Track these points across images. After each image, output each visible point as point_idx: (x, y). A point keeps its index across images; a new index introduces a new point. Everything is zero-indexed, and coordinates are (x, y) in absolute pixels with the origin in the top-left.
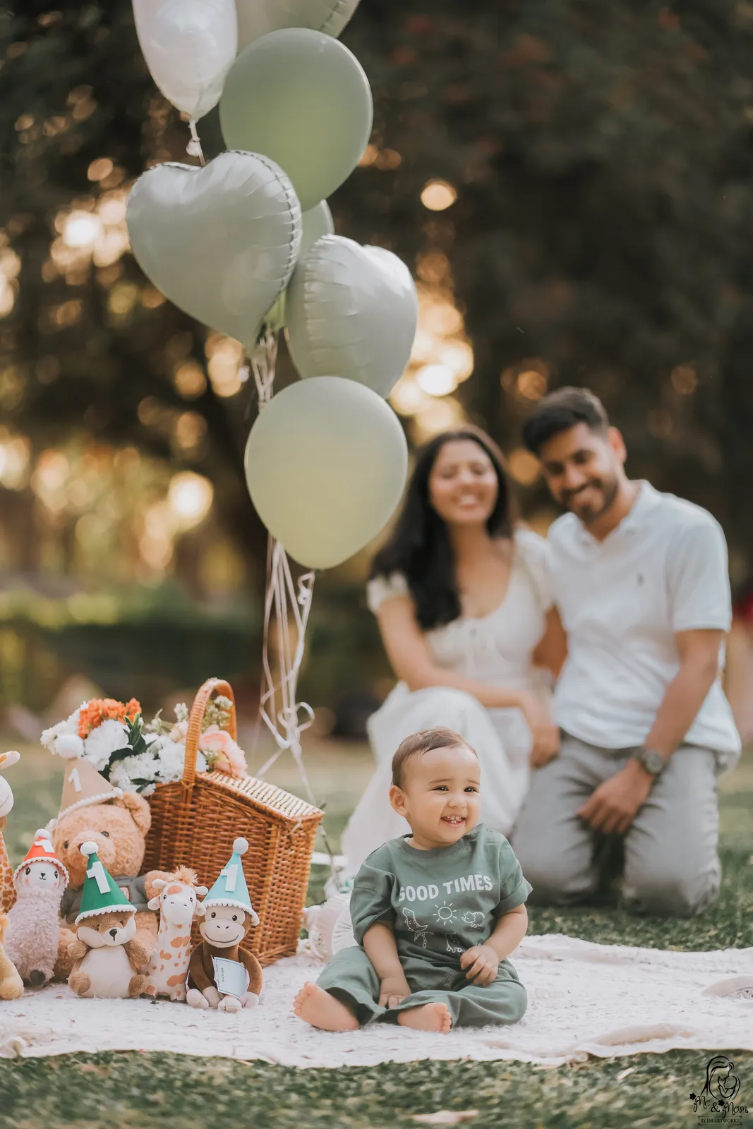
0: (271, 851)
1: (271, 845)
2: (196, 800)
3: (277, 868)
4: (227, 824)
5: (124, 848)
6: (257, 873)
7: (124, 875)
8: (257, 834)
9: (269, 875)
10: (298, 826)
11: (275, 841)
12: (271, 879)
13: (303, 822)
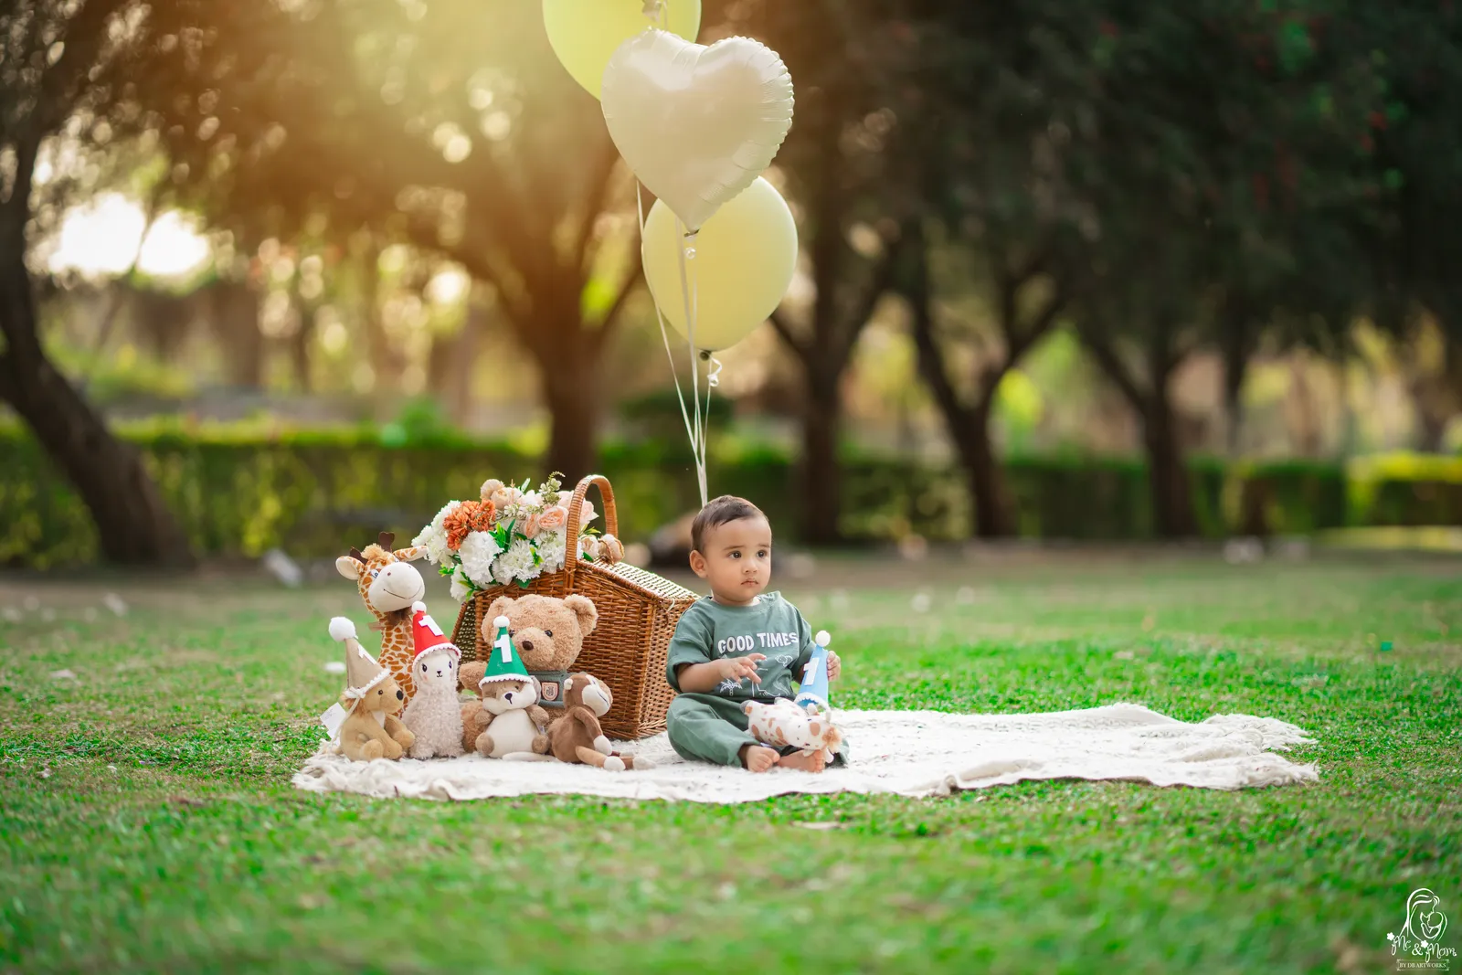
0: (648, 628)
1: (648, 623)
2: (577, 584)
3: (654, 645)
4: (607, 605)
5: (563, 650)
6: (635, 649)
7: (556, 671)
8: (635, 613)
9: (648, 650)
10: (672, 606)
11: (652, 619)
12: (648, 654)
13: (677, 603)
